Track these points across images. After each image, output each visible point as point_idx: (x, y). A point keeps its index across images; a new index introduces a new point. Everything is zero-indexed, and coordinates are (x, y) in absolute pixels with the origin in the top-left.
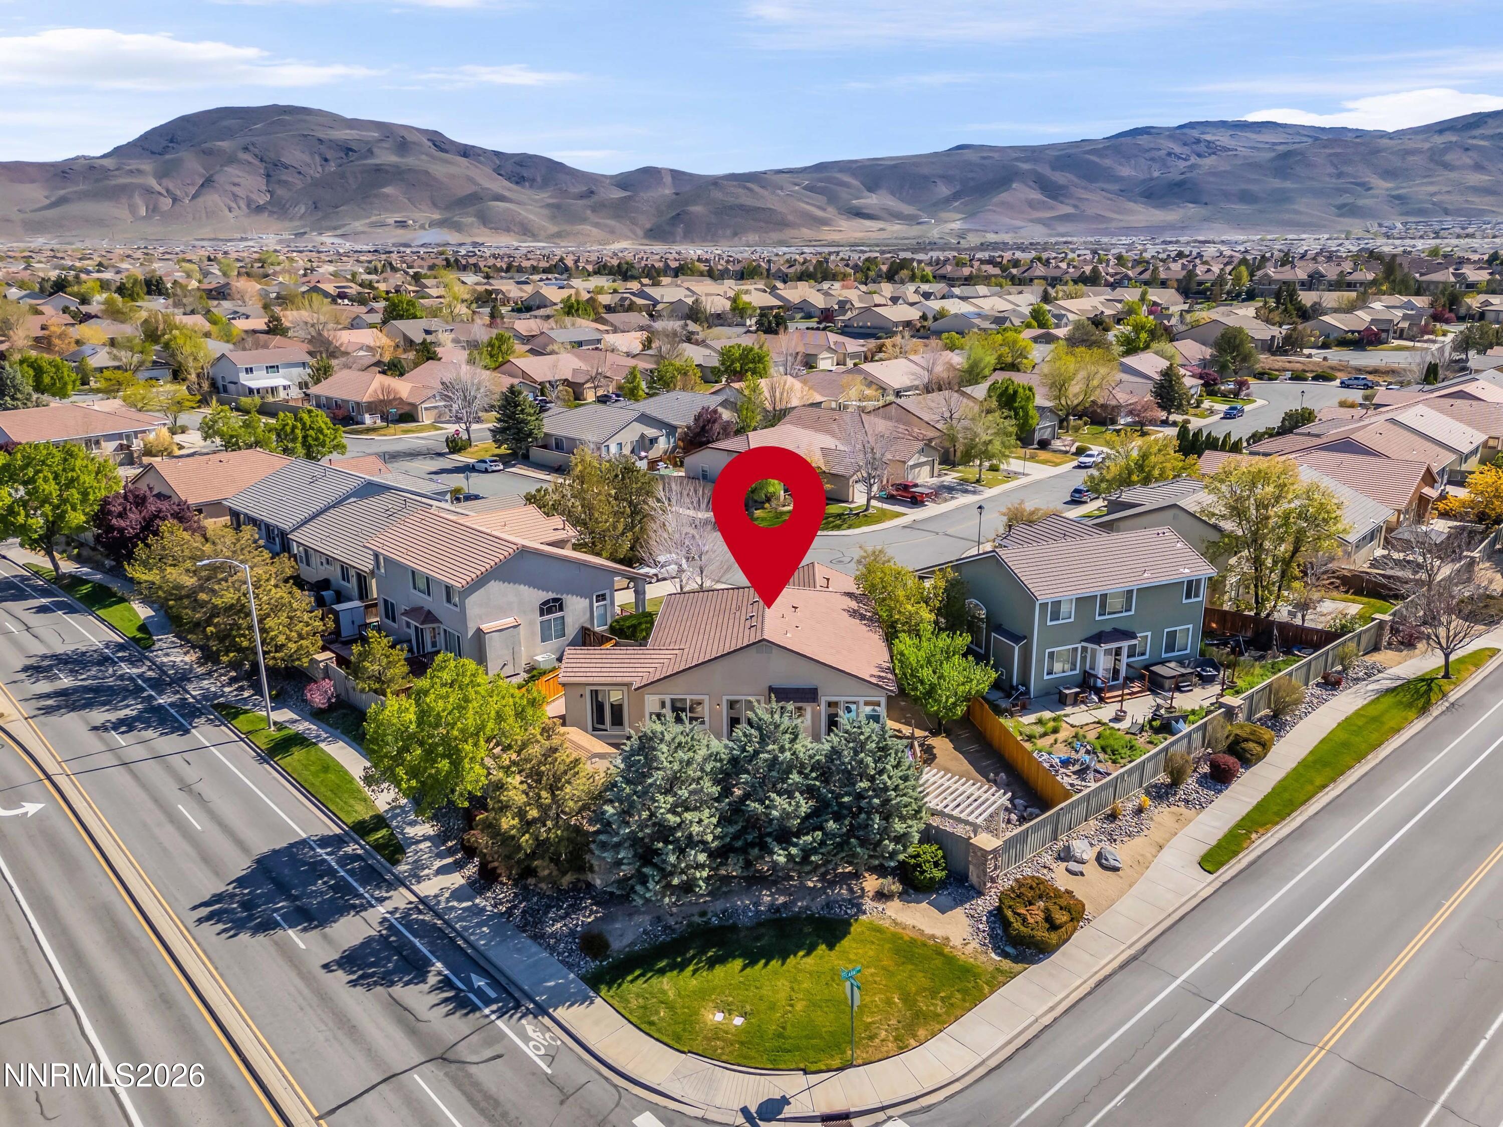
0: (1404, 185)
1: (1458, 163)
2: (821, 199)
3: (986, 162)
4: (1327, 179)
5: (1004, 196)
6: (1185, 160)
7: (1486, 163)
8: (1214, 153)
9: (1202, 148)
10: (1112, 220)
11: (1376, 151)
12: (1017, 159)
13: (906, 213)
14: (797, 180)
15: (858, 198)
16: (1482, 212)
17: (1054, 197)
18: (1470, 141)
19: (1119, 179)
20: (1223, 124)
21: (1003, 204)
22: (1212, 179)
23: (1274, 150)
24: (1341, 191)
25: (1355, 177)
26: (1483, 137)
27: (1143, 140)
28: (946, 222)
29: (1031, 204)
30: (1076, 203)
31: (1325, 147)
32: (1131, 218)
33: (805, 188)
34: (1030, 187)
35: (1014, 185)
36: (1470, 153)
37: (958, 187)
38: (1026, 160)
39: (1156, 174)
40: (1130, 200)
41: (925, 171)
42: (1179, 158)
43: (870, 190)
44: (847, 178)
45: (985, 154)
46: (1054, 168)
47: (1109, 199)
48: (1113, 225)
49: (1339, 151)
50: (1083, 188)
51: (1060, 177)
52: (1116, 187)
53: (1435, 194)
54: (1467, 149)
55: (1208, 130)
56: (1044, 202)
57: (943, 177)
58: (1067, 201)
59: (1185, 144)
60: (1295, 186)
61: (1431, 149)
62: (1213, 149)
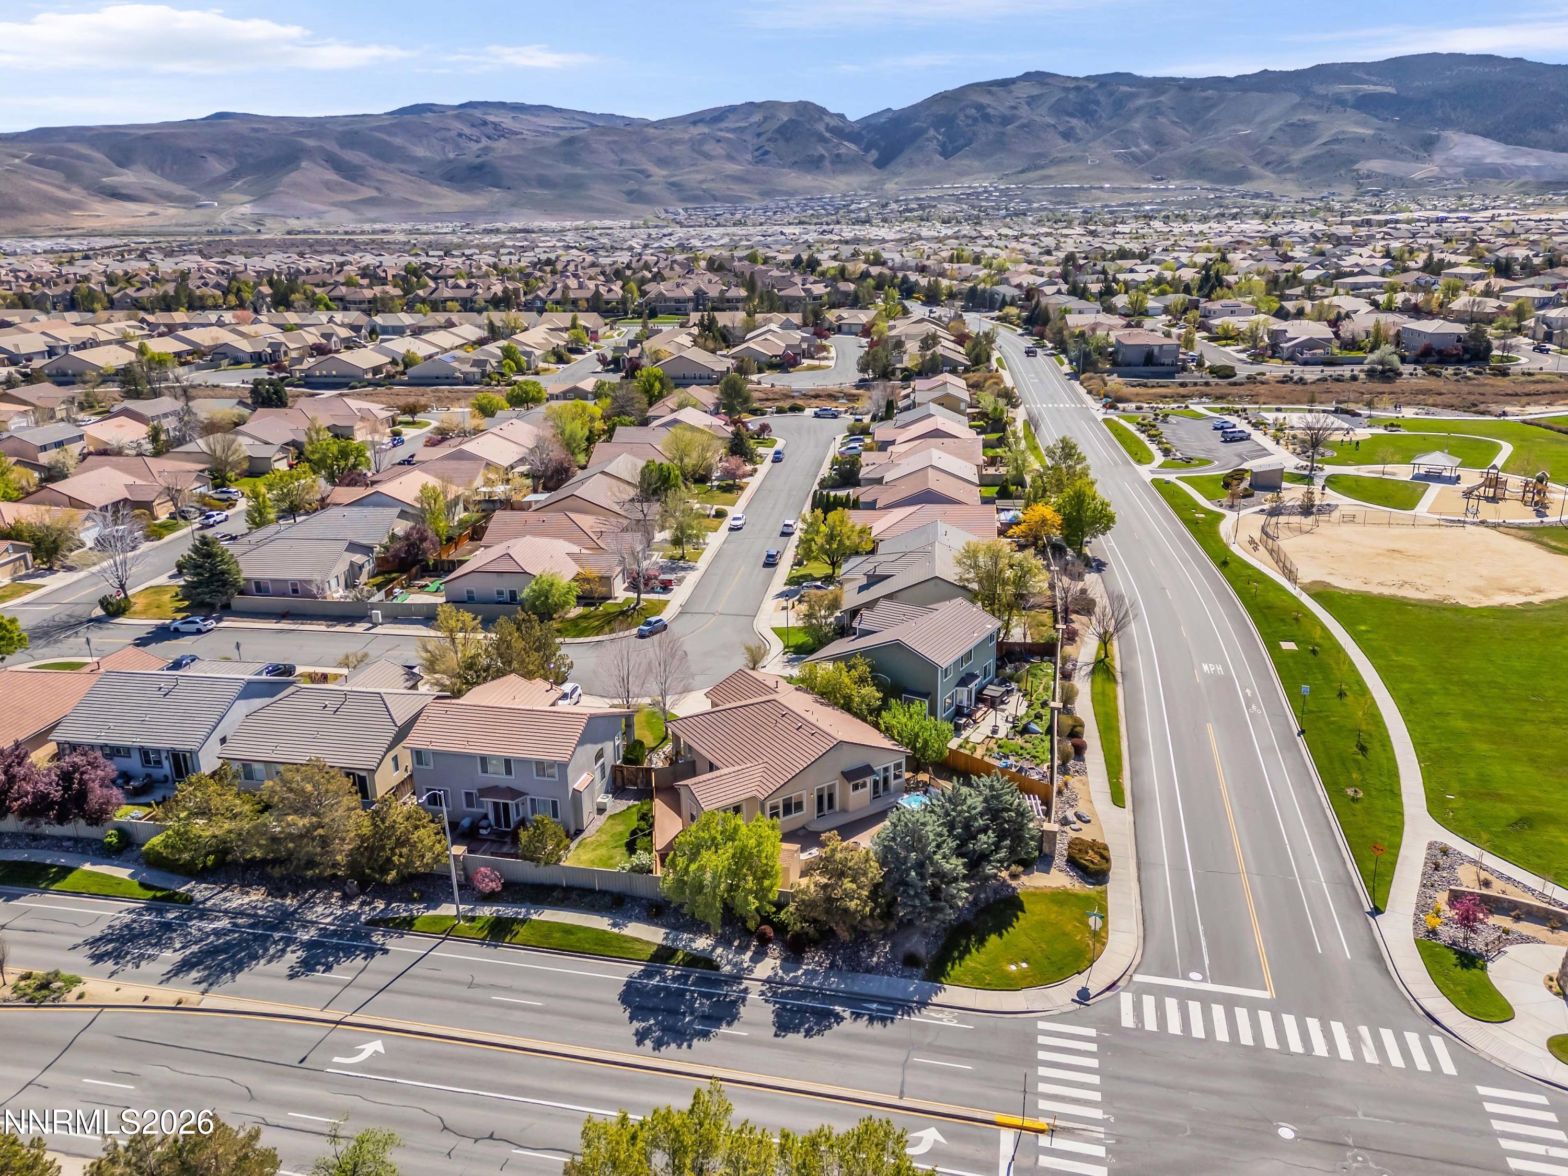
0: (678, 172)
1: (714, 153)
2: (59, 177)
3: (261, 135)
4: (612, 166)
5: (294, 176)
6: (477, 142)
7: (735, 154)
8: (503, 136)
9: (489, 130)
10: (421, 204)
11: (647, 140)
12: (297, 133)
13: (178, 193)
14: (14, 151)
15: (108, 175)
16: (741, 199)
17: (353, 179)
18: (720, 133)
19: (415, 160)
20: (502, 105)
21: (295, 184)
22: (508, 163)
23: (558, 136)
24: (626, 178)
25: (635, 165)
26: (728, 130)
27: (429, 118)
28: (232, 205)
29: (328, 185)
30: (377, 184)
31: (602, 134)
32: (439, 202)
33: (30, 161)
34: (322, 166)
35: (303, 164)
36: (721, 144)
37: (235, 164)
38: (309, 135)
39: (451, 156)
40: (432, 183)
41: (189, 144)
42: (471, 139)
43: (121, 165)
44: (84, 150)
45: (256, 126)
46: (342, 146)
47: (411, 181)
48: (423, 210)
49: (616, 138)
50: (380, 169)
51: (354, 156)
52: (414, 168)
53: (702, 182)
54: (719, 141)
55: (490, 111)
56: (342, 184)
57: (213, 151)
58: (367, 183)
59: (473, 126)
60: (586, 172)
61: (690, 139)
62: (500, 132)
